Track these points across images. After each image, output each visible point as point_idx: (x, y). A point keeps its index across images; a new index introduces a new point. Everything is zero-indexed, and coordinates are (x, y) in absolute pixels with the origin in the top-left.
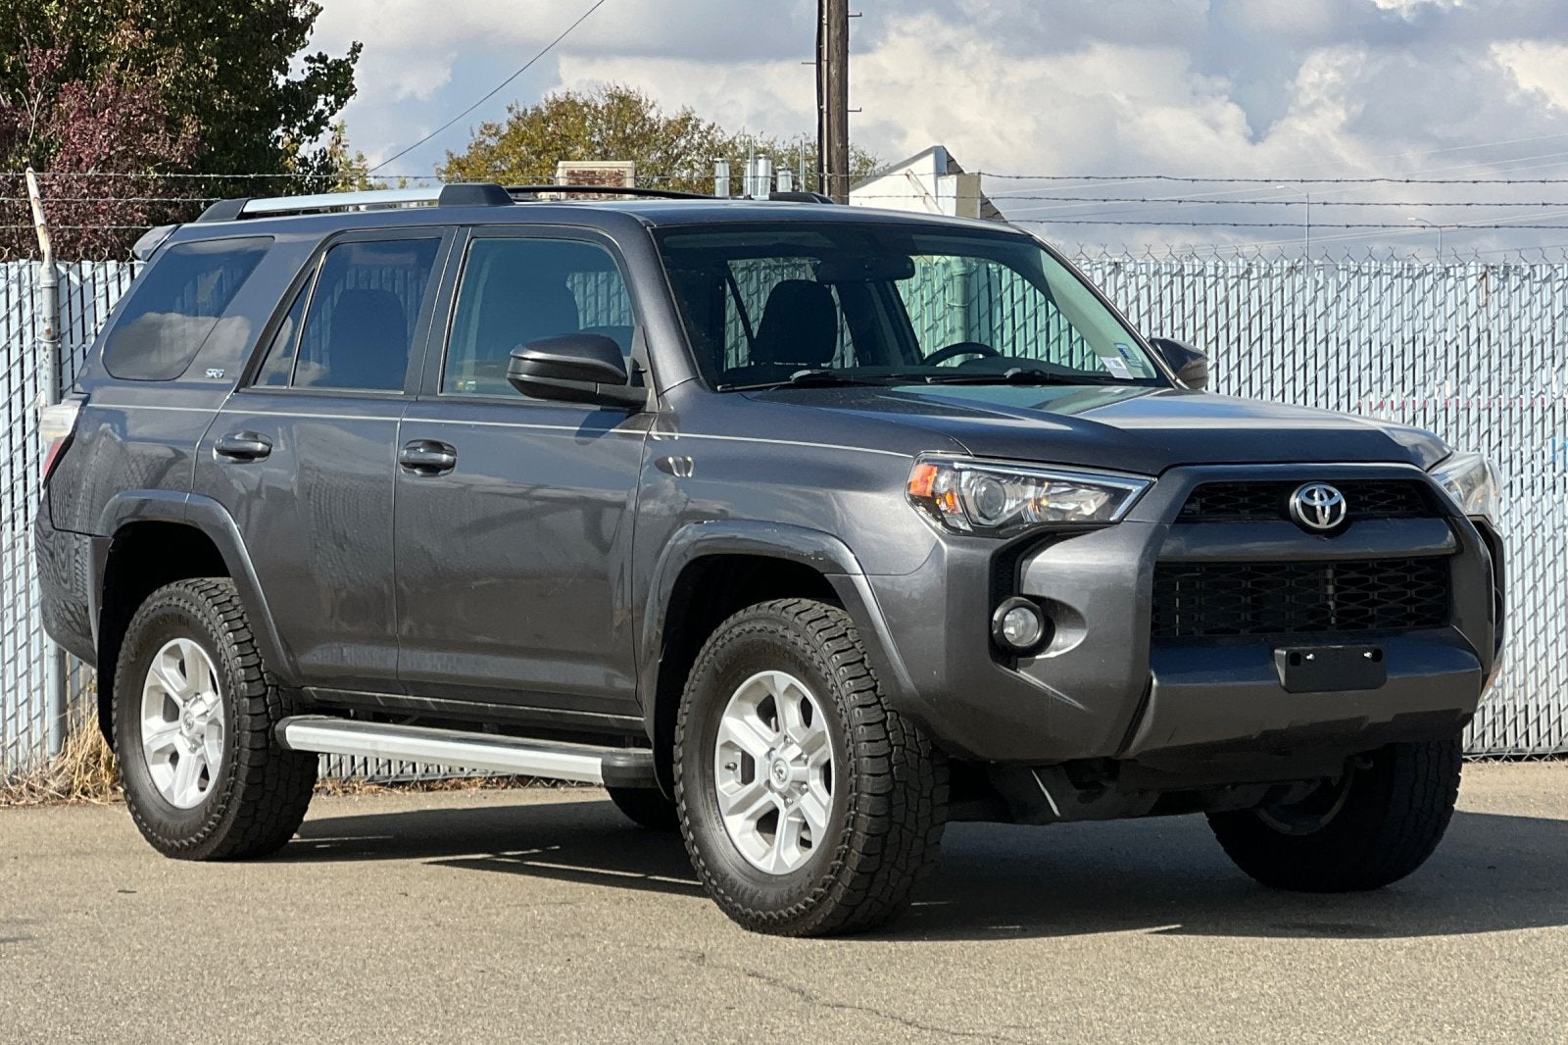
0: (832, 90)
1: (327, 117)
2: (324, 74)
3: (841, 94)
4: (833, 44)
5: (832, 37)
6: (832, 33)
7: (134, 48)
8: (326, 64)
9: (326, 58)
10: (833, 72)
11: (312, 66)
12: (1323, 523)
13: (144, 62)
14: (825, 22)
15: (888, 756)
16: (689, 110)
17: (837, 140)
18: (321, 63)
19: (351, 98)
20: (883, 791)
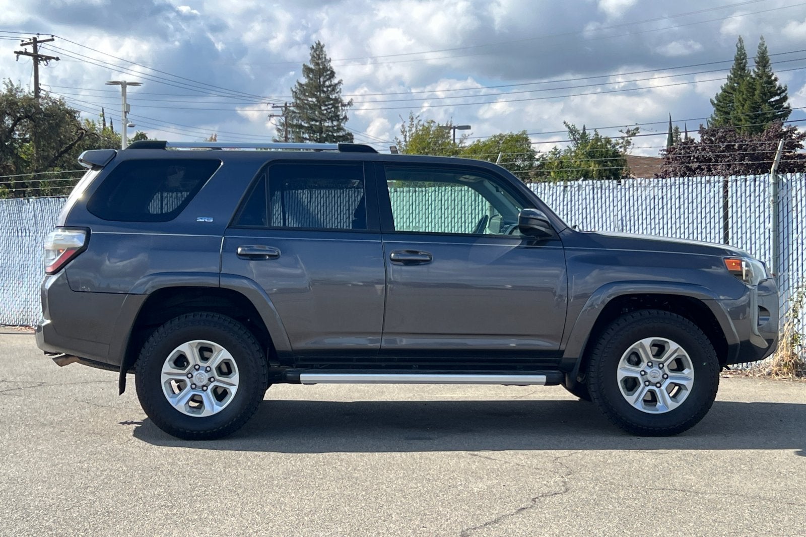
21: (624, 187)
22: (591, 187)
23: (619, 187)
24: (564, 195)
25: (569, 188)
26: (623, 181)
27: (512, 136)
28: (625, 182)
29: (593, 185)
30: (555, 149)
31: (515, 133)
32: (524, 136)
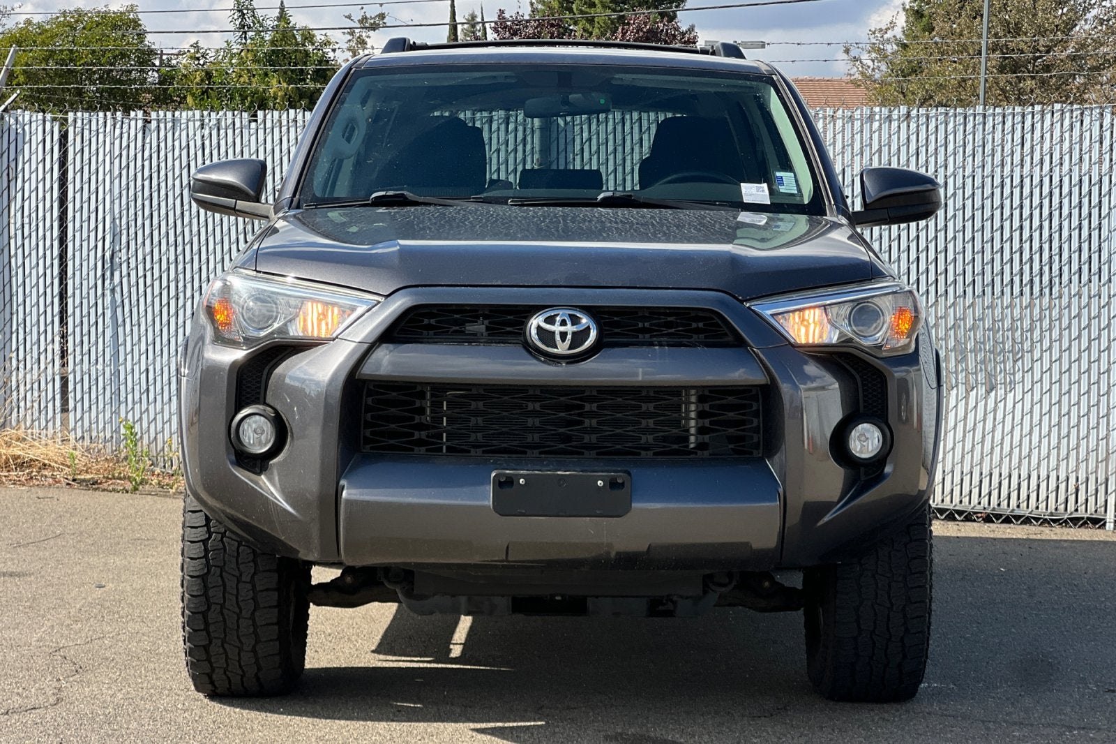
12: (562, 348)
15: (205, 542)
20: (198, 574)
21: (262, 126)
22: (198, 124)
23: (253, 125)
24: (144, 138)
25: (154, 124)
26: (260, 114)
27: (104, 16)
28: (265, 116)
29: (202, 121)
30: (196, 46)
31: (115, 7)
32: (131, 16)
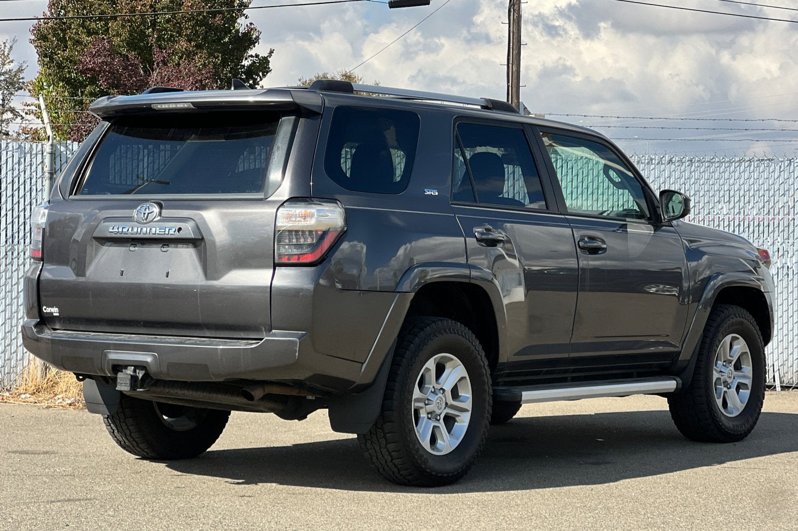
0: (514, 76)
1: (259, 82)
2: (257, 63)
3: (517, 79)
4: (514, 57)
5: (514, 54)
6: (514, 52)
7: (186, 50)
8: (259, 58)
9: (259, 55)
10: (514, 69)
11: (252, 59)
13: (190, 55)
14: (511, 47)
16: (378, 82)
17: (515, 99)
18: (256, 57)
19: (269, 73)
